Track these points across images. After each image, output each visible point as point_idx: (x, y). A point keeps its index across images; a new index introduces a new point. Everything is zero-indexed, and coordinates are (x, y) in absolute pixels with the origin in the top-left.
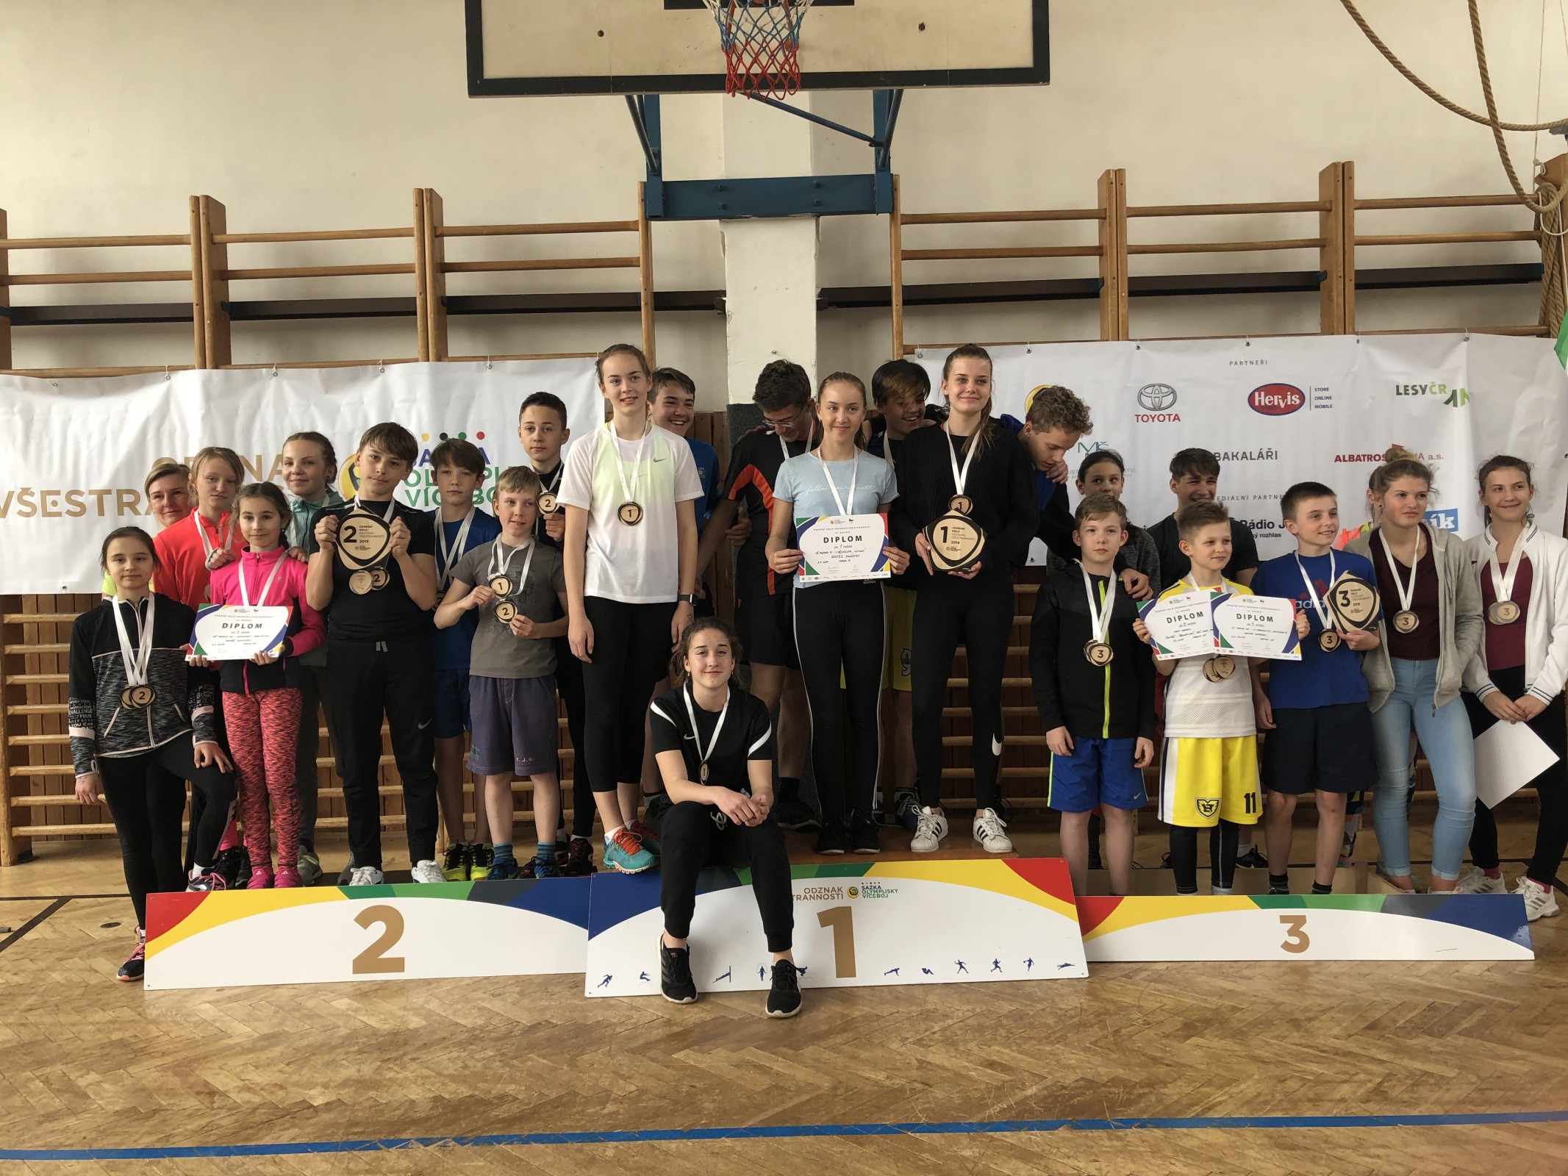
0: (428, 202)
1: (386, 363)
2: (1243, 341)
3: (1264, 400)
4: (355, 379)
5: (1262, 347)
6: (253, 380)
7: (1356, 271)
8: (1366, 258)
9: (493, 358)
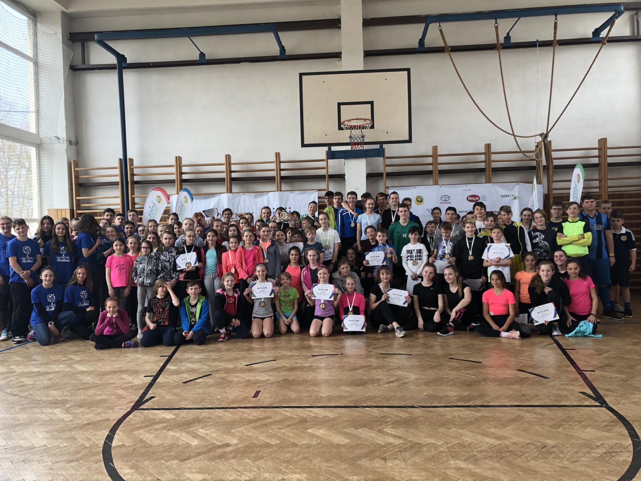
0: (278, 155)
1: (269, 192)
2: (465, 185)
3: (470, 199)
4: (262, 195)
5: (469, 186)
6: (238, 196)
7: (493, 168)
8: (494, 165)
9: (293, 191)
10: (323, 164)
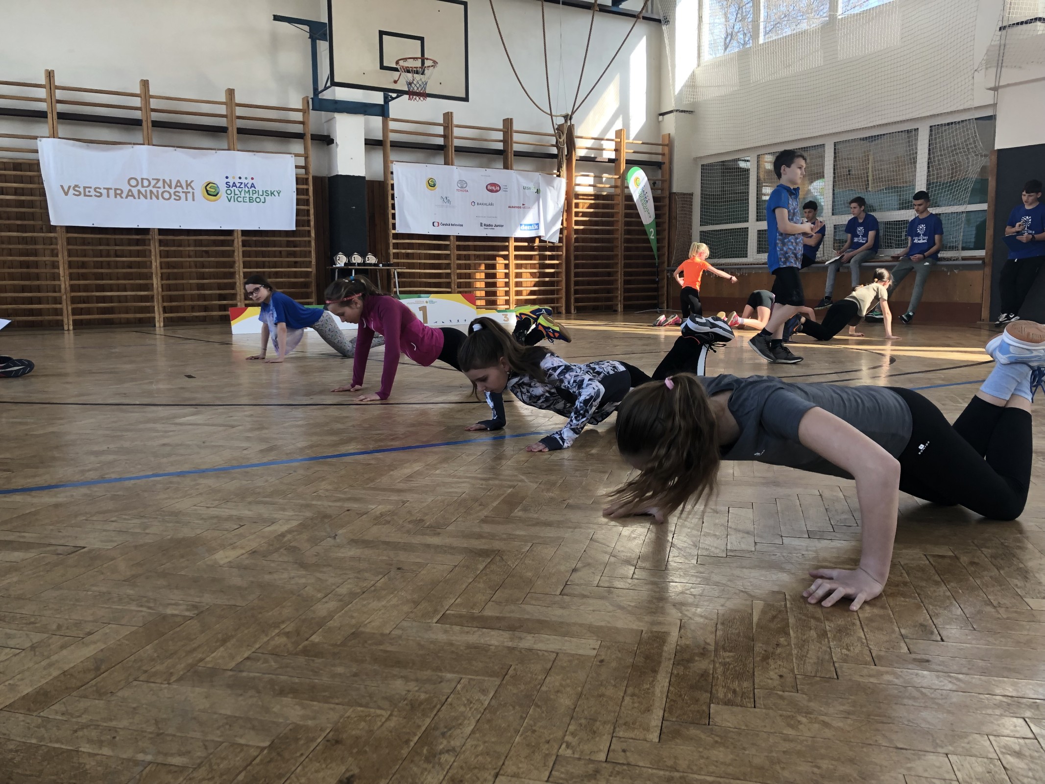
0: (231, 92)
1: (218, 150)
2: (484, 169)
3: (490, 188)
4: (206, 154)
5: (489, 171)
6: (167, 152)
8: (516, 147)
10: (299, 116)
